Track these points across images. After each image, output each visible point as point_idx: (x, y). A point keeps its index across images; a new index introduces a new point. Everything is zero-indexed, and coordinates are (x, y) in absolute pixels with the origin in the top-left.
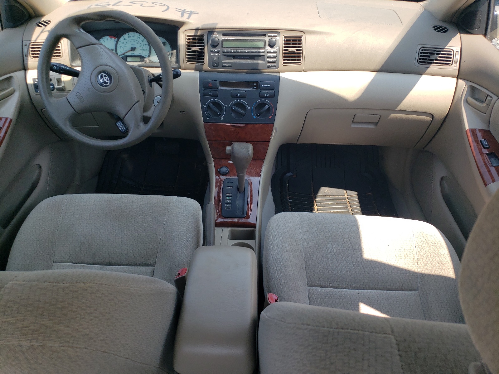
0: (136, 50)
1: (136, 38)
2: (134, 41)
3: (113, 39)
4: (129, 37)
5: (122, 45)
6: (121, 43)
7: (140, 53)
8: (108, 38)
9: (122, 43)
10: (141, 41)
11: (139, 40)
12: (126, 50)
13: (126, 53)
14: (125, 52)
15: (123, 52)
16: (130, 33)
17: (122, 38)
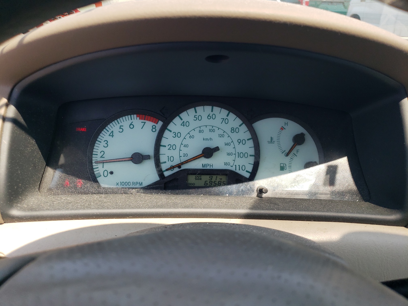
0: (216, 154)
1: (217, 122)
2: (212, 131)
3: (149, 124)
4: (197, 118)
5: (177, 142)
6: (172, 134)
7: (226, 164)
8: (136, 121)
9: (177, 135)
10: (233, 130)
11: (227, 128)
12: (185, 155)
13: (187, 162)
14: (184, 159)
15: (177, 161)
16: (200, 109)
17: (177, 120)
